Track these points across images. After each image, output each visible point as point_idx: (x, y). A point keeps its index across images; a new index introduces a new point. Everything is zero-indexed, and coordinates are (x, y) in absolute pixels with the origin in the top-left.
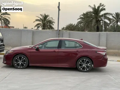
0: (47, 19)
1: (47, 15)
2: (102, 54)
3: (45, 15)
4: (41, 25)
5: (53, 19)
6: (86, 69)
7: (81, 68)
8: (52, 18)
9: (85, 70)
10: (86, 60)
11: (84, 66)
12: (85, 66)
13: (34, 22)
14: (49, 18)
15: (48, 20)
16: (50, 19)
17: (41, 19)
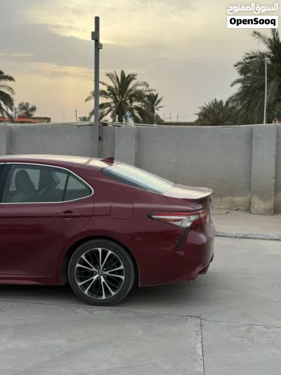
0: (130, 86)
1: (129, 76)
2: (178, 224)
3: (123, 74)
4: (111, 110)
5: (150, 88)
6: (108, 293)
7: (85, 286)
8: (147, 86)
9: (104, 297)
10: (104, 253)
11: (98, 281)
12: (103, 280)
13: (87, 100)
14: (135, 86)
15: (131, 90)
16: (139, 88)
17: (110, 88)
